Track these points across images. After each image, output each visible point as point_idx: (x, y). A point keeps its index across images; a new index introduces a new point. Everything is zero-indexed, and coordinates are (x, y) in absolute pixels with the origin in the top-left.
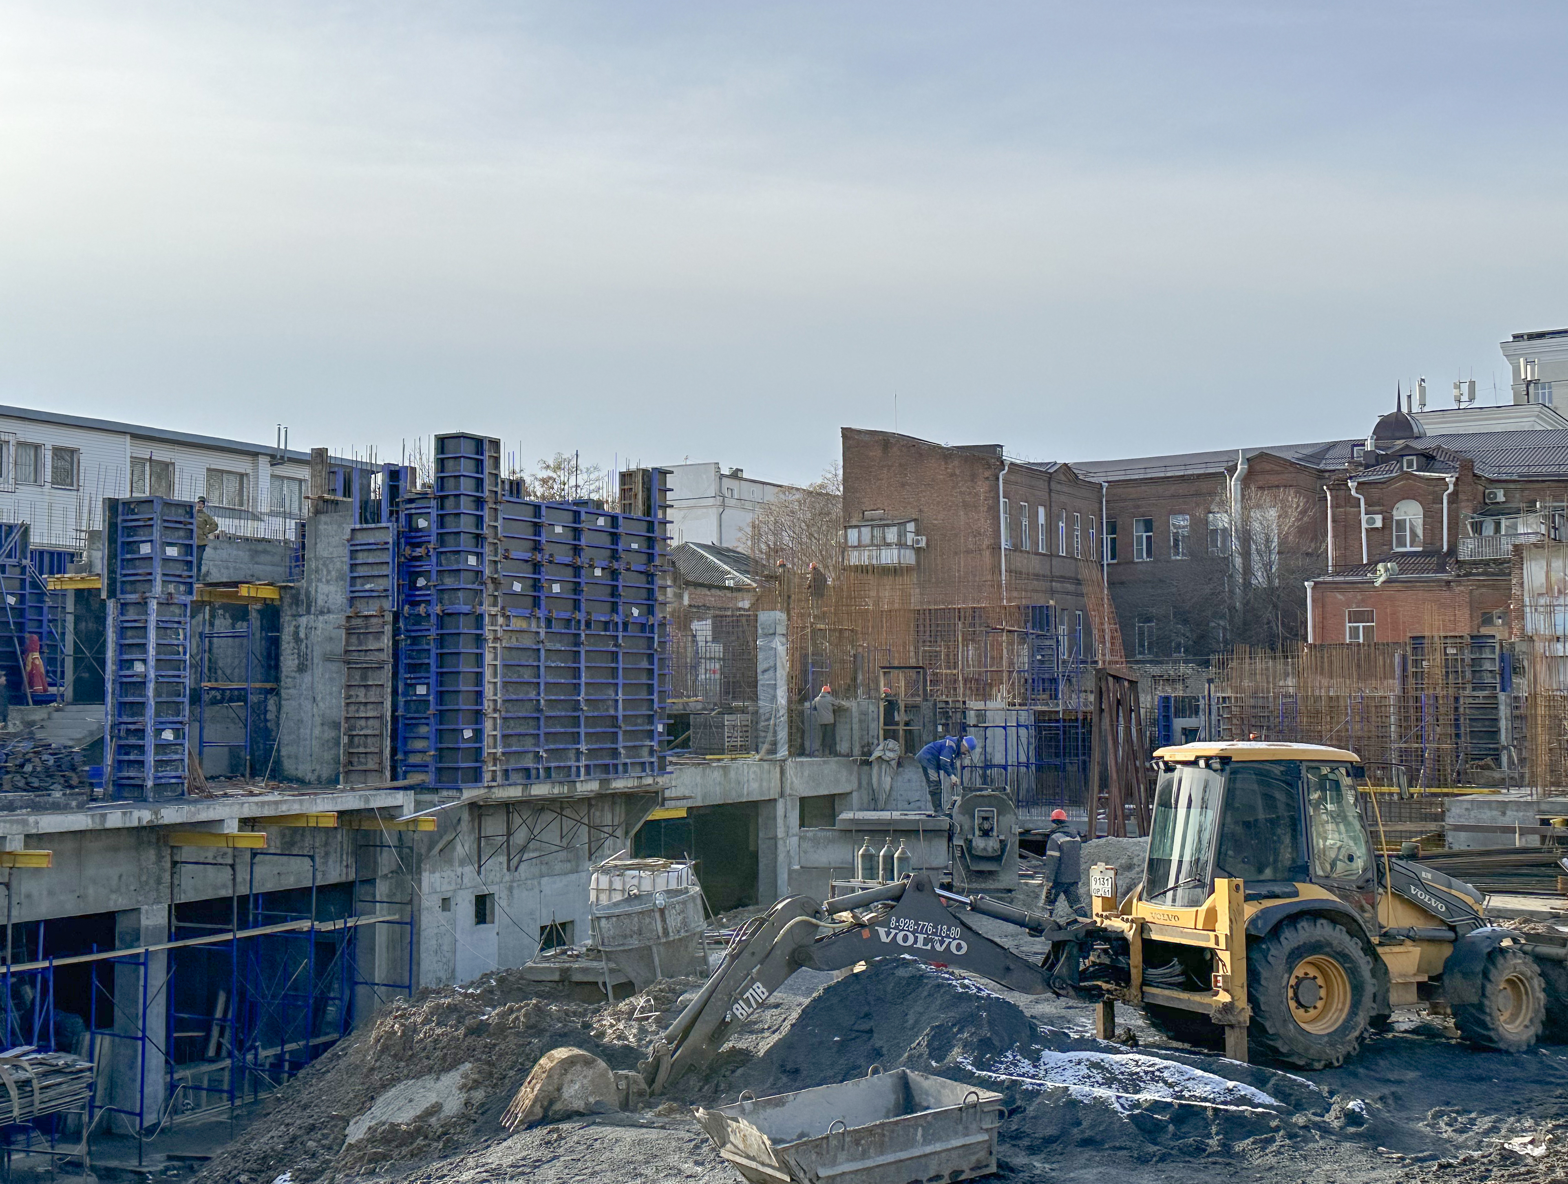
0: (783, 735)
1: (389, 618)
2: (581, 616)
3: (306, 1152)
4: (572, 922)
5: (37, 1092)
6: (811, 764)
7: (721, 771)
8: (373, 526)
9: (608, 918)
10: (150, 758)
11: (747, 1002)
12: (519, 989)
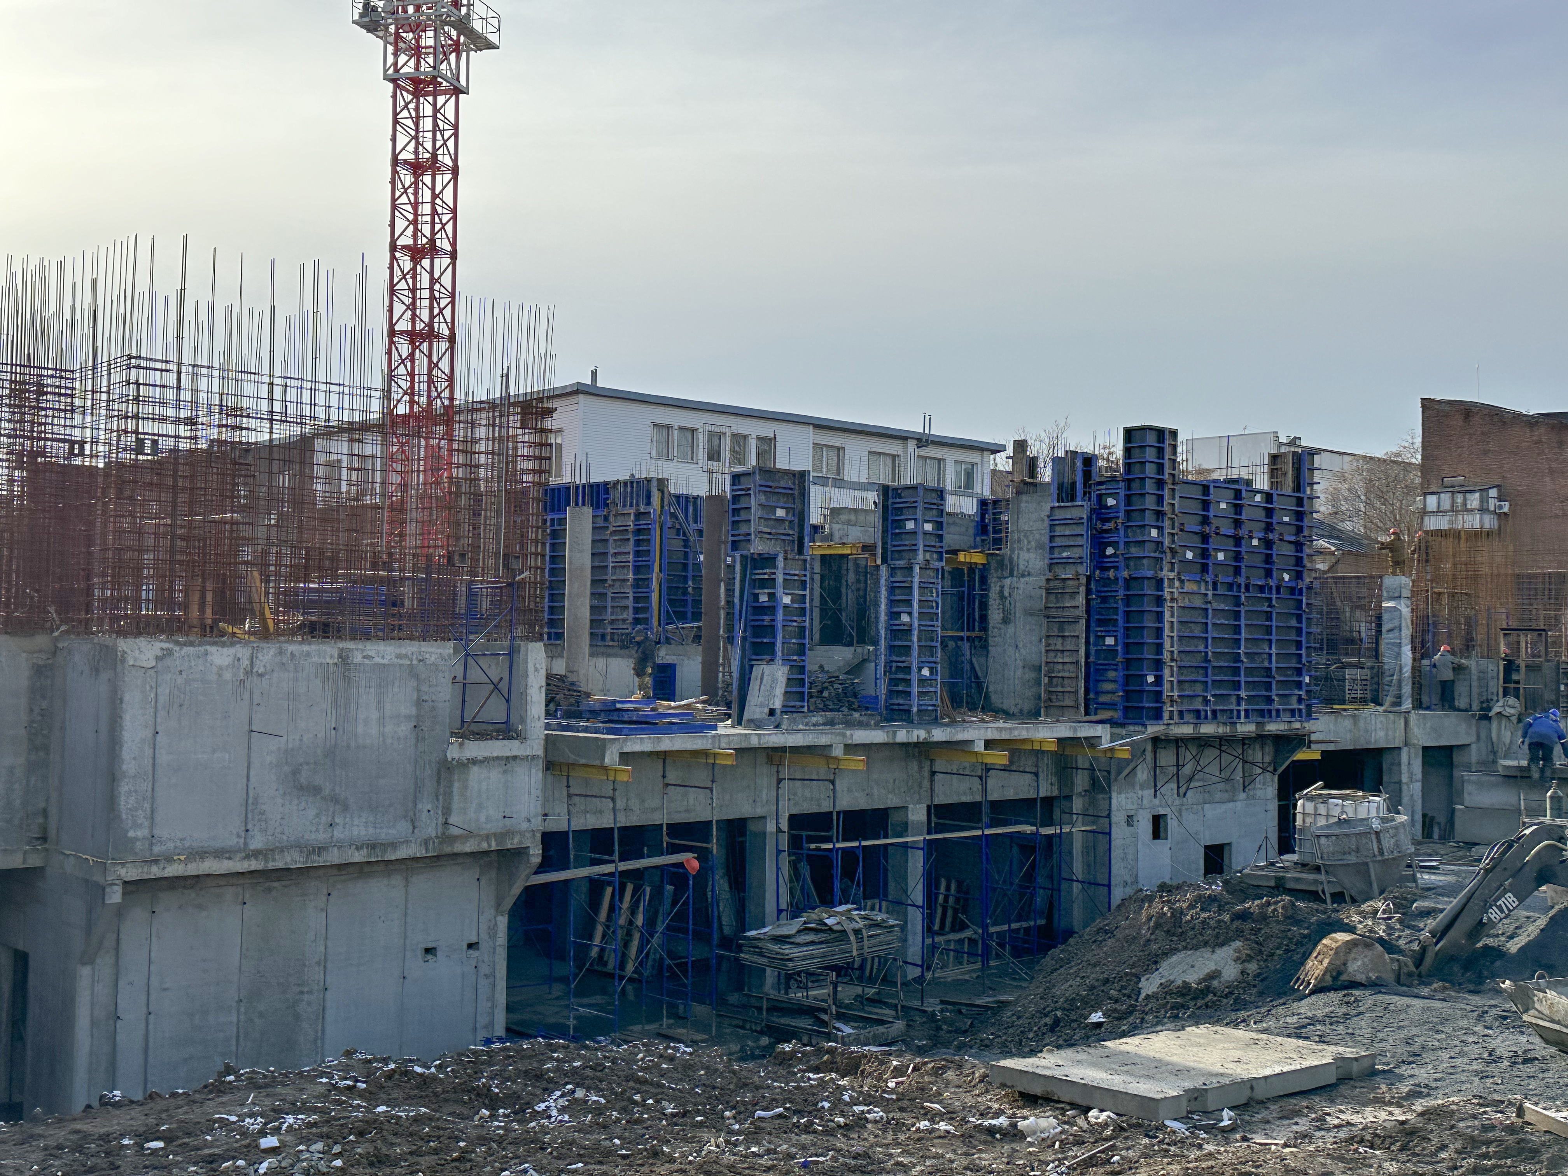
0: (1407, 689)
1: (1083, 580)
2: (1241, 580)
3: (1109, 998)
4: (1229, 844)
5: (865, 939)
6: (1432, 716)
7: (1351, 720)
8: (1070, 504)
9: (1327, 836)
10: (915, 689)
11: (1500, 908)
12: (1242, 891)
